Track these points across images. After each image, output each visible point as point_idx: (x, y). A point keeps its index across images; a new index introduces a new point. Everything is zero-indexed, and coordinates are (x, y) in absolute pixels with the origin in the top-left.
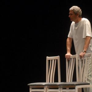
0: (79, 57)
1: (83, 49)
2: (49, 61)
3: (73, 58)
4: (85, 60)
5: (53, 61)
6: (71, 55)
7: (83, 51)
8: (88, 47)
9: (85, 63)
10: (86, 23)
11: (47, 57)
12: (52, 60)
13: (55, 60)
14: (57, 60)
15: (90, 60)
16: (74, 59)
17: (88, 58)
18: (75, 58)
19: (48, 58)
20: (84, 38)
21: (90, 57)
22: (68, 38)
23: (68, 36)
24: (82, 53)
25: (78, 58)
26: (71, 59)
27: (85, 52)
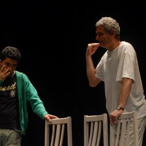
3: (99, 122)
5: (58, 127)
7: (118, 108)
14: (66, 125)
17: (127, 120)
18: (102, 122)
21: (132, 120)
24: (116, 111)
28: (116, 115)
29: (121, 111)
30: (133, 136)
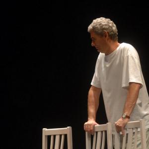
0: (115, 129)
1: (124, 112)
2: (49, 137)
3: (102, 132)
4: (127, 134)
5: (57, 138)
6: (98, 125)
7: (124, 116)
8: (133, 107)
9: (127, 142)
10: (129, 54)
11: (45, 129)
12: (55, 136)
13: (61, 136)
14: (66, 136)
15: (139, 136)
16: (104, 133)
17: (134, 131)
18: (106, 132)
19: (46, 131)
20: (124, 88)
21: (139, 130)
22: (91, 88)
23: (92, 84)
25: (113, 131)
26: (97, 132)
27: (128, 117)
28: (121, 125)
29: (127, 119)
30: (140, 147)
